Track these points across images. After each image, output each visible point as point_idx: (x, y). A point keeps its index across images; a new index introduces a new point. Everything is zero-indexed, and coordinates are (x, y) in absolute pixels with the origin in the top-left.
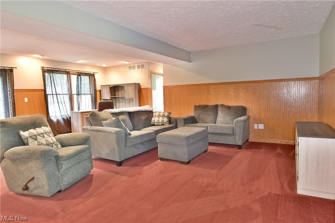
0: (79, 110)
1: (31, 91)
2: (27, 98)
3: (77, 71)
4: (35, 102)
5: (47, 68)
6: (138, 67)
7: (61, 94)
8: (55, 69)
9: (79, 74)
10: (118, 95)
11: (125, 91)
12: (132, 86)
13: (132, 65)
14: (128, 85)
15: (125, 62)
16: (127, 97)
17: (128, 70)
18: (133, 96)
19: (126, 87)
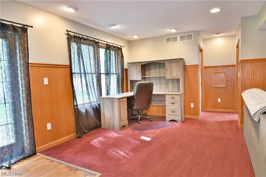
0: (108, 95)
1: (52, 67)
2: (47, 79)
3: (106, 43)
4: (58, 84)
5: (73, 34)
6: (182, 38)
7: (90, 73)
8: (83, 36)
9: (108, 47)
10: (150, 75)
11: (167, 70)
12: (178, 62)
13: (171, 37)
14: (171, 61)
15: (171, 29)
16: (168, 76)
17: (166, 43)
18: (179, 76)
19: (169, 64)
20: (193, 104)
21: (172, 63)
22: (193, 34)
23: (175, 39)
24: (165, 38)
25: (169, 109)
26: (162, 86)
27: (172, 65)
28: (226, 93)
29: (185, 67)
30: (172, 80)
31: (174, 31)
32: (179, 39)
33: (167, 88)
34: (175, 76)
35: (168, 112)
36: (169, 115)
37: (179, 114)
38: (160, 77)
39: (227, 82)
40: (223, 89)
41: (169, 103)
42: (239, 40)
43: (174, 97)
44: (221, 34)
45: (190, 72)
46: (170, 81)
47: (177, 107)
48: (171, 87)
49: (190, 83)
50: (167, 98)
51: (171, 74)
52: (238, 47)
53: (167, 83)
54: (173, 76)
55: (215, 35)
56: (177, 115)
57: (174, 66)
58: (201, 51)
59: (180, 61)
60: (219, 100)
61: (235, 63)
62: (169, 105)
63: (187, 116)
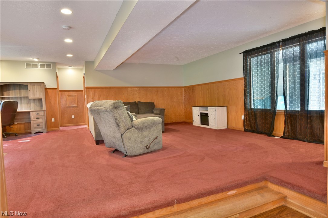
6: (42, 66)
11: (29, 91)
12: (40, 85)
13: (32, 63)
14: (33, 84)
15: (33, 58)
16: (31, 96)
17: (26, 68)
18: (42, 96)
19: (31, 86)
20: (54, 119)
21: (34, 85)
22: (51, 64)
23: (35, 65)
24: (25, 63)
25: (34, 124)
26: (23, 105)
27: (35, 87)
28: (78, 111)
29: (46, 89)
30: (34, 99)
31: (36, 60)
32: (39, 67)
33: (29, 107)
34: (38, 96)
35: (33, 126)
36: (35, 128)
37: (44, 126)
38: (21, 97)
39: (78, 103)
40: (76, 108)
41: (33, 118)
42: (84, 73)
43: (39, 113)
44: (72, 67)
45: (51, 93)
46: (32, 101)
47: (42, 121)
48: (33, 106)
49: (51, 103)
50: (32, 114)
51: (34, 94)
52: (84, 77)
53: (28, 102)
54: (36, 96)
55: (68, 67)
56: (42, 128)
57: (37, 88)
58: (57, 77)
59: (42, 84)
60: (73, 117)
61: (83, 89)
62: (34, 120)
63: (49, 129)
